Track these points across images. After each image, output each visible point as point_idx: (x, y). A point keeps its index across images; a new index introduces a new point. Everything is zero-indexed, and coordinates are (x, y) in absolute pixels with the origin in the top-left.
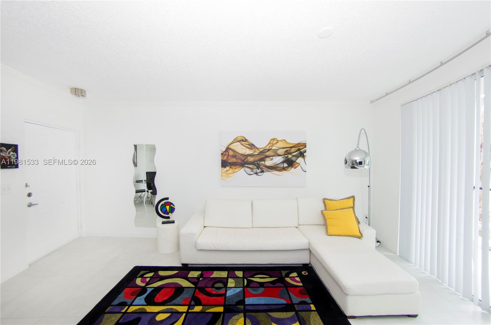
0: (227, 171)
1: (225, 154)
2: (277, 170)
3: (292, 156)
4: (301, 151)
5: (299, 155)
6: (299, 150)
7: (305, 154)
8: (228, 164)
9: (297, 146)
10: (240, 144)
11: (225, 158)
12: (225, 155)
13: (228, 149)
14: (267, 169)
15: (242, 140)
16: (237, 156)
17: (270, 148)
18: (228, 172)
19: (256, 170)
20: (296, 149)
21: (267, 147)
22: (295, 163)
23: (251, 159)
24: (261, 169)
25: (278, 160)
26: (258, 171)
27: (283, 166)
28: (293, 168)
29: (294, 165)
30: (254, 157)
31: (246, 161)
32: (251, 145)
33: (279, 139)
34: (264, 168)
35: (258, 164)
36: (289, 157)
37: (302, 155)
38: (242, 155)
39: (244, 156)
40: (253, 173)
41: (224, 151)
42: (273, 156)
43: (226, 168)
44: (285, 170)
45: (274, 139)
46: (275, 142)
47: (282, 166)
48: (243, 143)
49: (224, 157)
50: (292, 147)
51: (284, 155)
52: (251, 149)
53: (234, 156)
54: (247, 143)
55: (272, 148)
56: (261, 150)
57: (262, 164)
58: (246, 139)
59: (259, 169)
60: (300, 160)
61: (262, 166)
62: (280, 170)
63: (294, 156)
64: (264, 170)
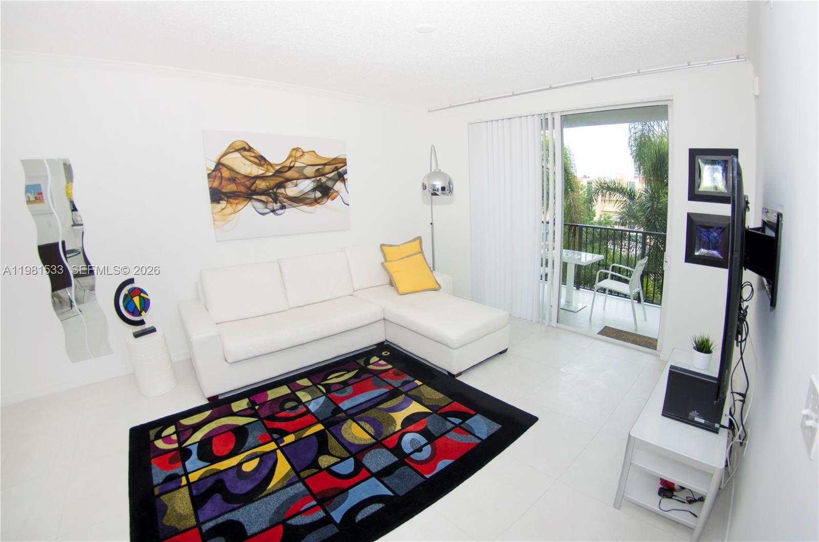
0: (223, 209)
1: (216, 176)
2: (306, 204)
3: (326, 179)
4: (340, 170)
5: (337, 177)
6: (337, 169)
7: (345, 176)
8: (223, 196)
9: (332, 162)
10: (240, 156)
11: (216, 184)
12: (215, 178)
13: (219, 165)
14: (290, 202)
15: (244, 149)
16: (237, 180)
17: (292, 165)
18: (226, 212)
19: (271, 204)
20: (333, 167)
21: (287, 163)
22: (332, 191)
23: (262, 185)
24: (280, 203)
25: (306, 185)
26: (277, 206)
27: (315, 197)
28: (329, 200)
29: (330, 194)
30: (266, 181)
31: (253, 188)
32: (260, 159)
33: (305, 150)
34: (285, 200)
35: (275, 194)
36: (322, 181)
37: (341, 177)
38: (246, 176)
39: (250, 179)
40: (268, 211)
41: (213, 168)
42: (298, 179)
43: (220, 205)
44: (318, 203)
45: (297, 149)
46: (299, 154)
47: (312, 196)
48: (246, 153)
49: (214, 181)
50: (325, 164)
51: (315, 177)
52: (262, 166)
53: (232, 180)
54: (253, 154)
55: (295, 166)
56: (277, 168)
57: (281, 194)
58: (250, 147)
59: (276, 203)
60: (339, 186)
61: (281, 198)
62: (310, 204)
63: (329, 179)
64: (285, 204)
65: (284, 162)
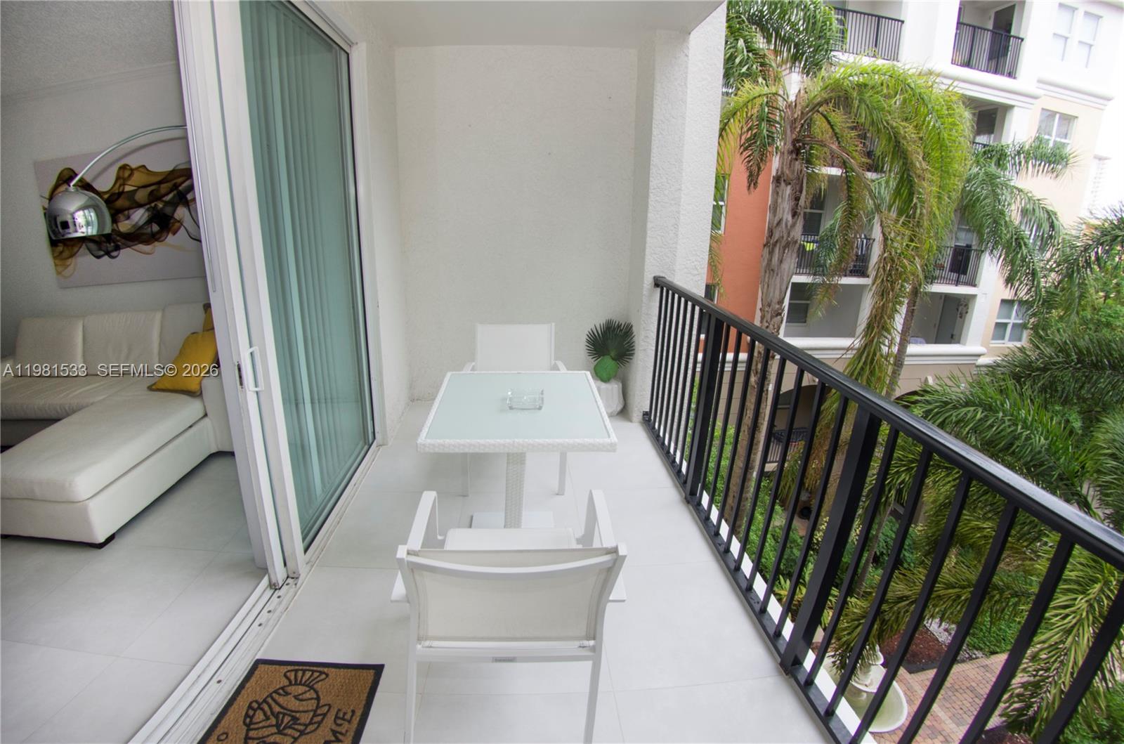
0: (61, 253)
2: (142, 242)
3: (163, 204)
4: (180, 188)
5: (176, 200)
6: (175, 186)
7: (188, 197)
9: (169, 177)
14: (123, 241)
17: (121, 190)
19: (105, 244)
20: (169, 185)
21: (115, 188)
22: (172, 221)
24: (114, 242)
25: (139, 216)
26: (110, 248)
27: (152, 231)
28: (170, 235)
29: (171, 225)
32: (87, 188)
33: (134, 166)
34: (118, 238)
36: (158, 208)
40: (102, 253)
42: (129, 209)
44: (157, 240)
45: (124, 167)
46: (127, 173)
47: (148, 230)
50: (160, 183)
51: (149, 203)
55: (125, 190)
56: (106, 196)
57: (113, 230)
59: (110, 244)
60: (181, 212)
61: (114, 236)
62: (147, 242)
63: (167, 203)
64: (119, 243)
65: (112, 188)
